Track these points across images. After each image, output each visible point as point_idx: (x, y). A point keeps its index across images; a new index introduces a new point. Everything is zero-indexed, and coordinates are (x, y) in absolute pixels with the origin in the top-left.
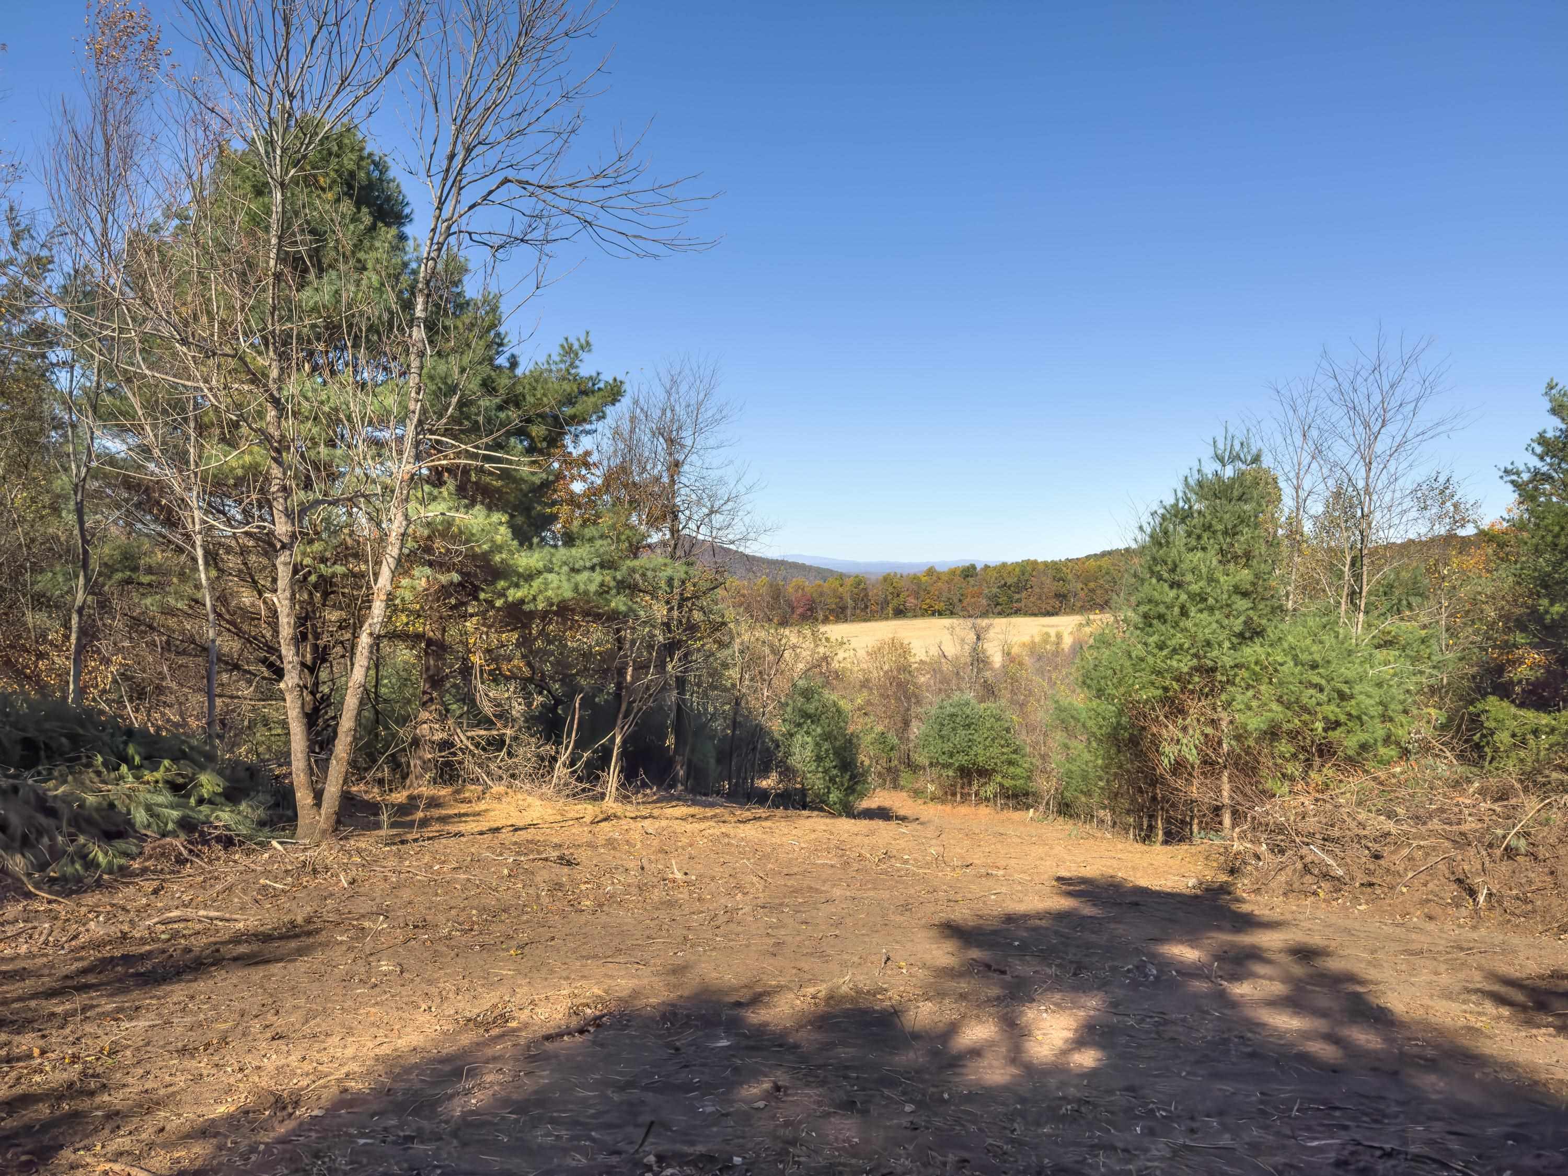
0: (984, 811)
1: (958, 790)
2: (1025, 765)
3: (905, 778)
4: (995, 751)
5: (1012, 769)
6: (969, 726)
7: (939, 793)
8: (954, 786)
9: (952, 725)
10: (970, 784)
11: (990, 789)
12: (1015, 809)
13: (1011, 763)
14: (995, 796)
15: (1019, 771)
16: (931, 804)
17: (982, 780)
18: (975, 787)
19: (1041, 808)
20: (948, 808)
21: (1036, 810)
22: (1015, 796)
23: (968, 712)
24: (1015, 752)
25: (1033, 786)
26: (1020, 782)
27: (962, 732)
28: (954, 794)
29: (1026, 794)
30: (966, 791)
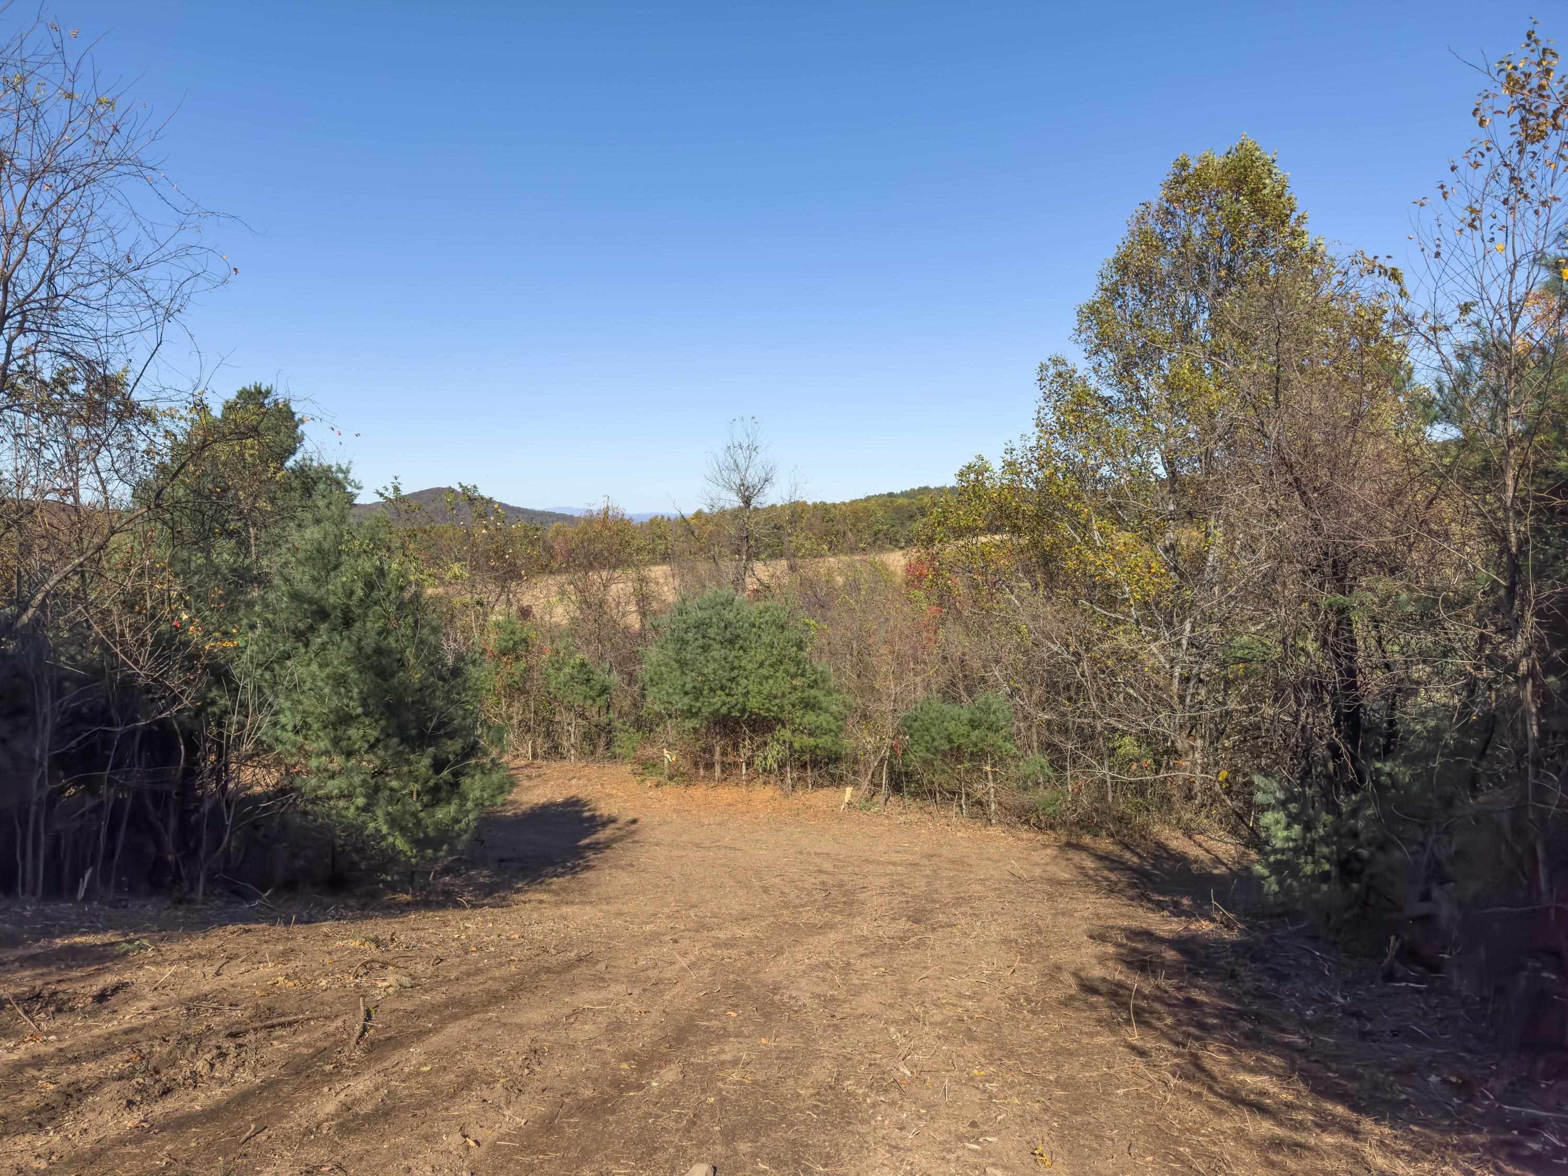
0: (764, 793)
1: (717, 757)
2: (834, 708)
3: (627, 739)
4: (780, 684)
5: (811, 717)
6: (732, 642)
7: (685, 766)
8: (709, 750)
9: (700, 642)
10: (736, 747)
11: (773, 753)
12: (816, 785)
13: (809, 705)
14: (781, 766)
15: (823, 720)
16: (669, 788)
17: (758, 740)
18: (745, 753)
19: (865, 784)
20: (699, 792)
21: (856, 785)
22: (815, 764)
23: (730, 616)
24: (813, 685)
25: (848, 744)
26: (825, 741)
27: (717, 652)
28: (709, 766)
29: (836, 759)
30: (730, 759)
